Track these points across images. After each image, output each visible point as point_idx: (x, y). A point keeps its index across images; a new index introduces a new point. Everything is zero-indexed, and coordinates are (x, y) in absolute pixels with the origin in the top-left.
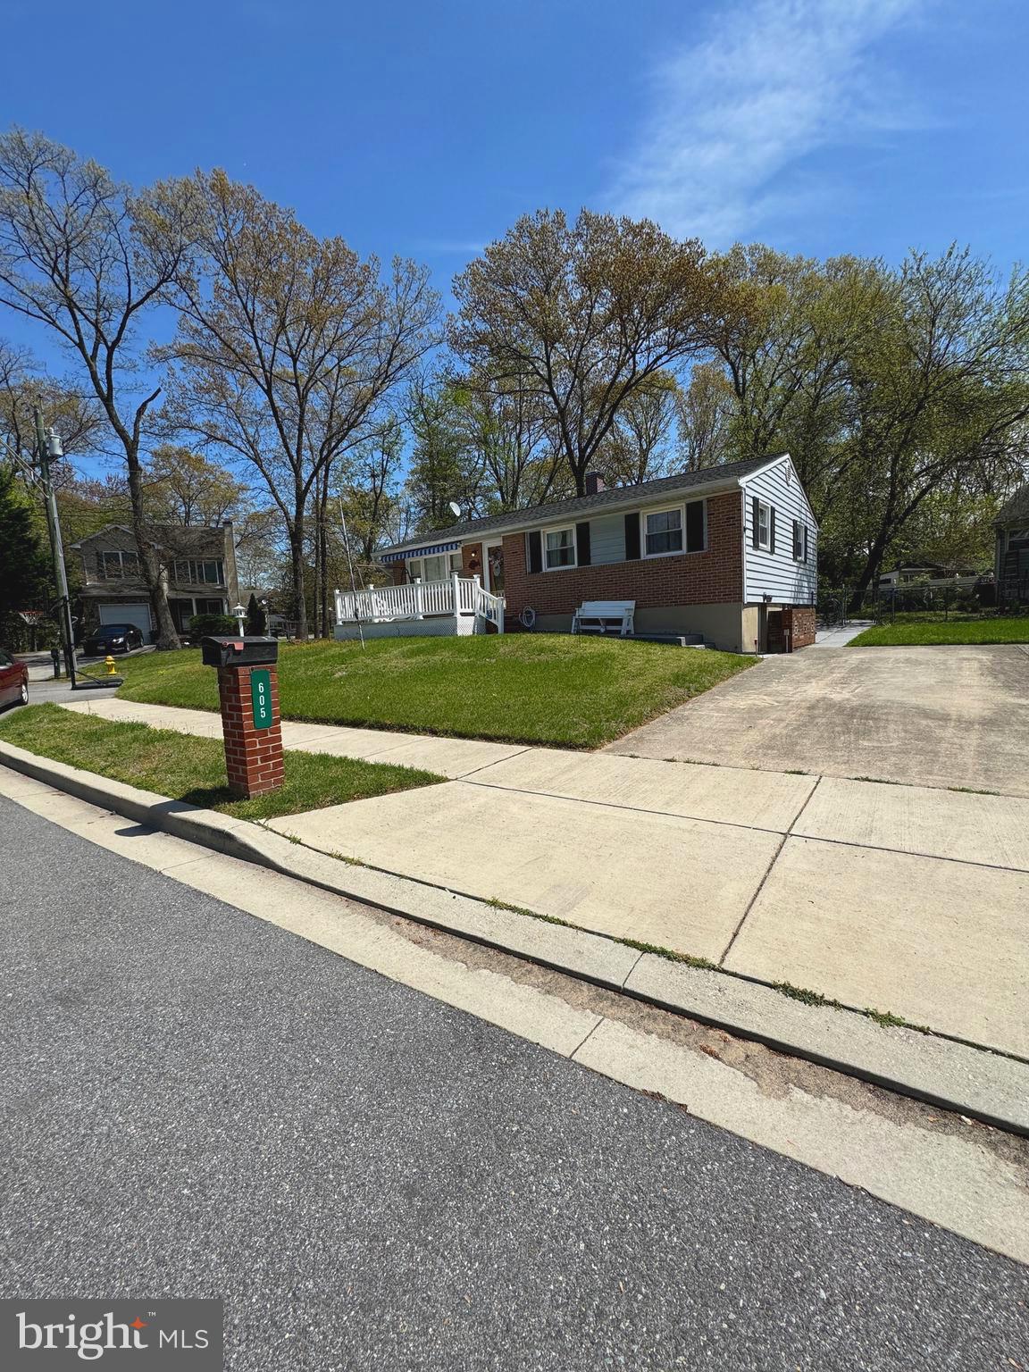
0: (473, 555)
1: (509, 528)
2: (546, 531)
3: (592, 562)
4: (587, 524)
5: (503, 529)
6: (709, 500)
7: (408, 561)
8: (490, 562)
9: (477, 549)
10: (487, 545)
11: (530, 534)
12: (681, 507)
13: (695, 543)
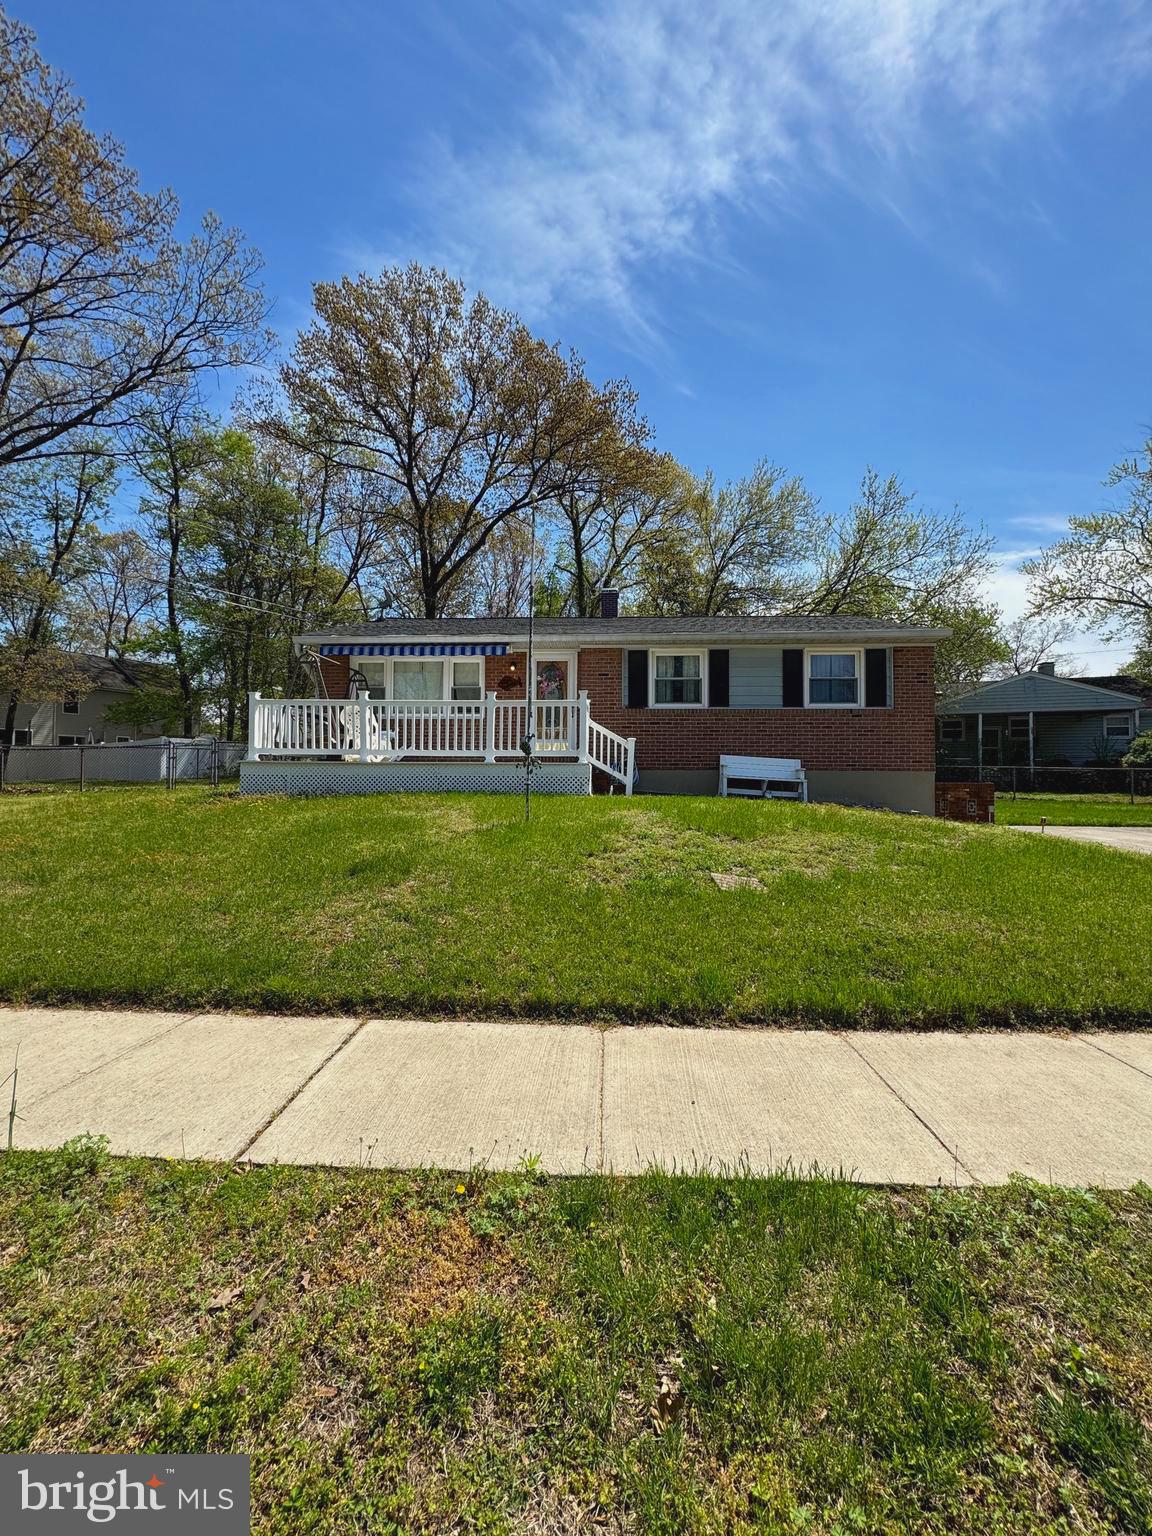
0: (513, 668)
1: (588, 638)
2: (654, 653)
3: (732, 701)
4: (726, 653)
5: (581, 638)
6: (896, 650)
7: (356, 661)
8: (539, 683)
9: (520, 660)
10: (538, 656)
11: (630, 652)
12: (859, 653)
13: (876, 695)
